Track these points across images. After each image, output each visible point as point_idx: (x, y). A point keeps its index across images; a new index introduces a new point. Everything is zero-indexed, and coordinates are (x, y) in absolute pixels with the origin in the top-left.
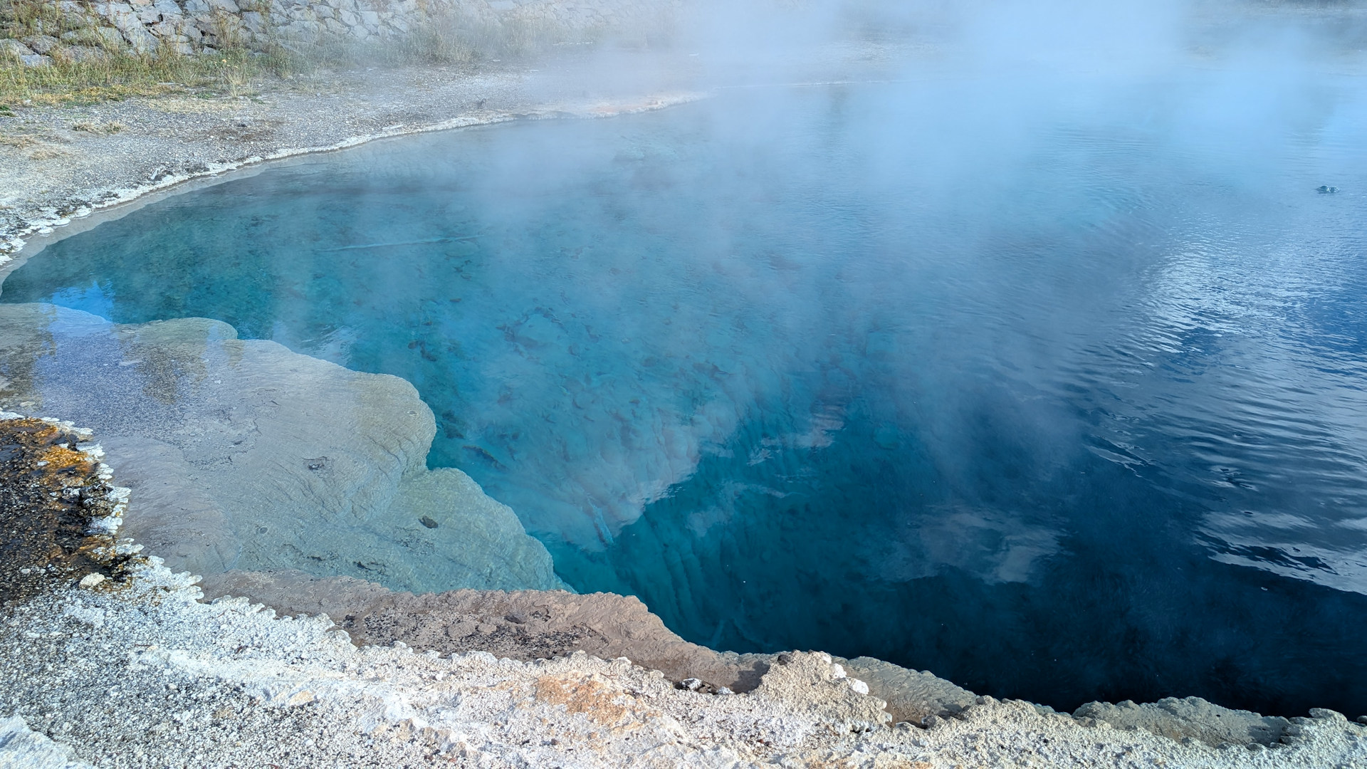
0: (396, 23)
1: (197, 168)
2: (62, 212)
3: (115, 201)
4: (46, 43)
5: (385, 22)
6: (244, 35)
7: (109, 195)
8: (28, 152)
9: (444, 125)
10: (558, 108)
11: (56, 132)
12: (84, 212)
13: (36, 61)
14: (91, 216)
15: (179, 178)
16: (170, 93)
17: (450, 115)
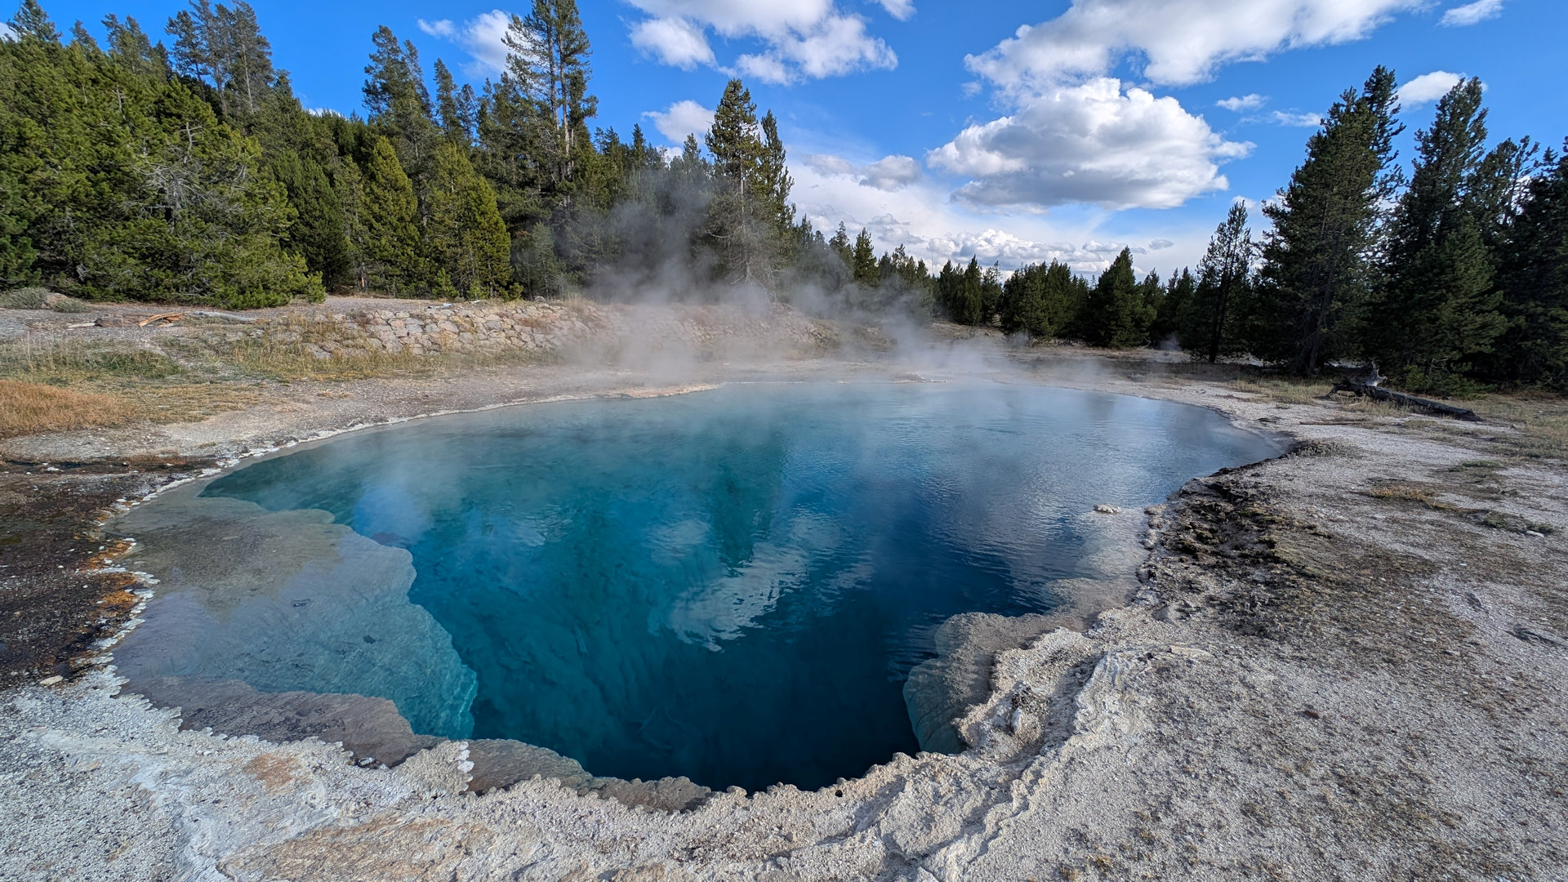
0: (555, 341)
1: (381, 420)
2: (277, 444)
3: (316, 438)
4: (331, 345)
5: (548, 341)
6: (458, 345)
7: (315, 434)
8: (279, 408)
9: (553, 399)
10: (622, 392)
11: (307, 397)
12: (292, 444)
13: (323, 356)
14: (297, 446)
15: (367, 425)
16: (396, 376)
17: (555, 395)
